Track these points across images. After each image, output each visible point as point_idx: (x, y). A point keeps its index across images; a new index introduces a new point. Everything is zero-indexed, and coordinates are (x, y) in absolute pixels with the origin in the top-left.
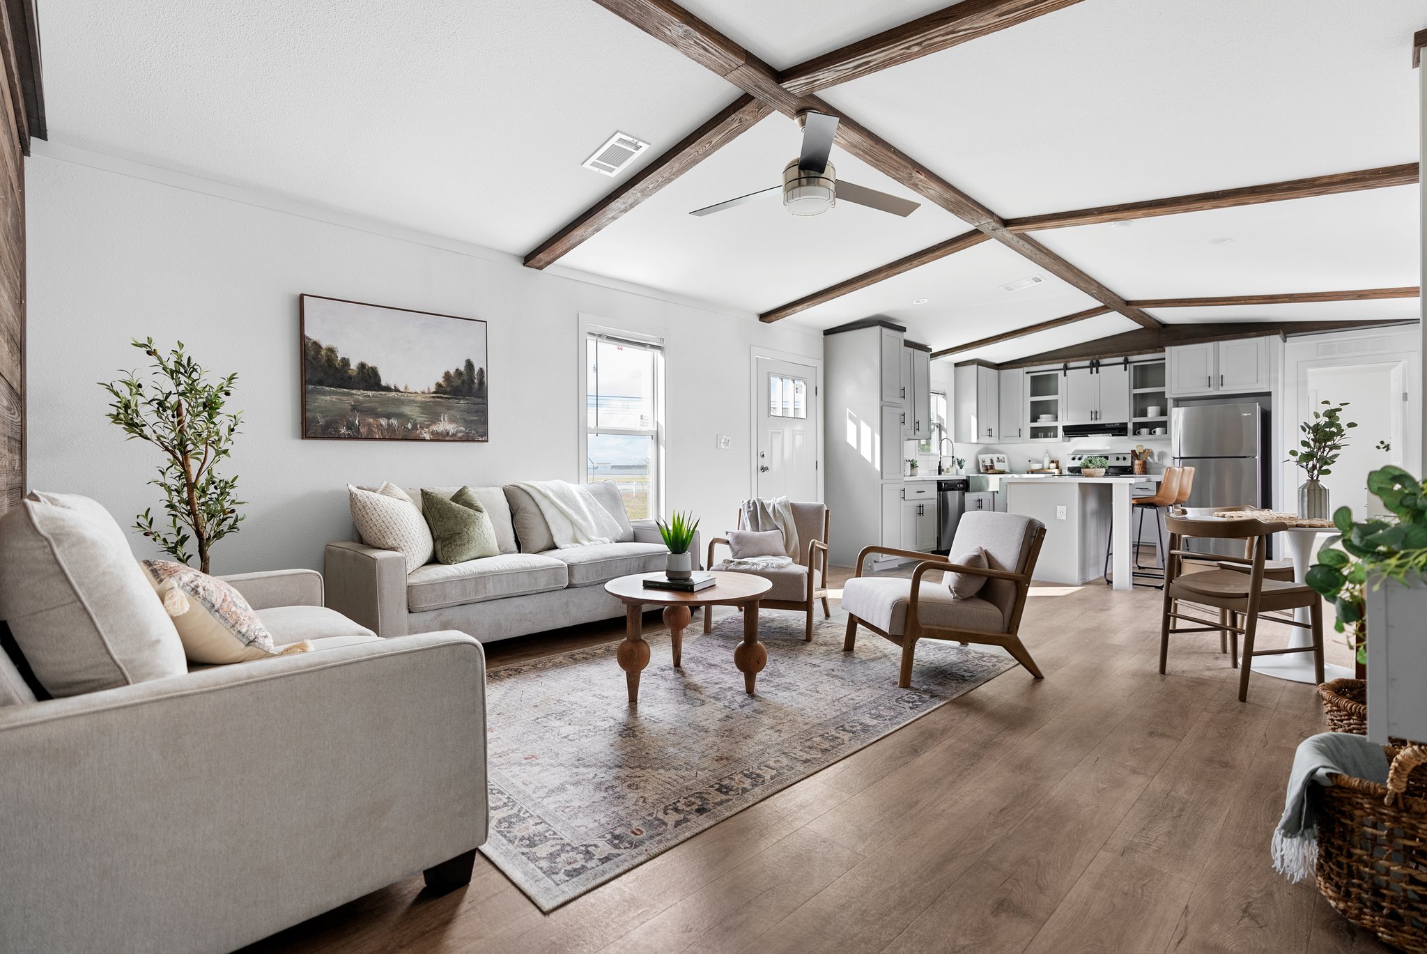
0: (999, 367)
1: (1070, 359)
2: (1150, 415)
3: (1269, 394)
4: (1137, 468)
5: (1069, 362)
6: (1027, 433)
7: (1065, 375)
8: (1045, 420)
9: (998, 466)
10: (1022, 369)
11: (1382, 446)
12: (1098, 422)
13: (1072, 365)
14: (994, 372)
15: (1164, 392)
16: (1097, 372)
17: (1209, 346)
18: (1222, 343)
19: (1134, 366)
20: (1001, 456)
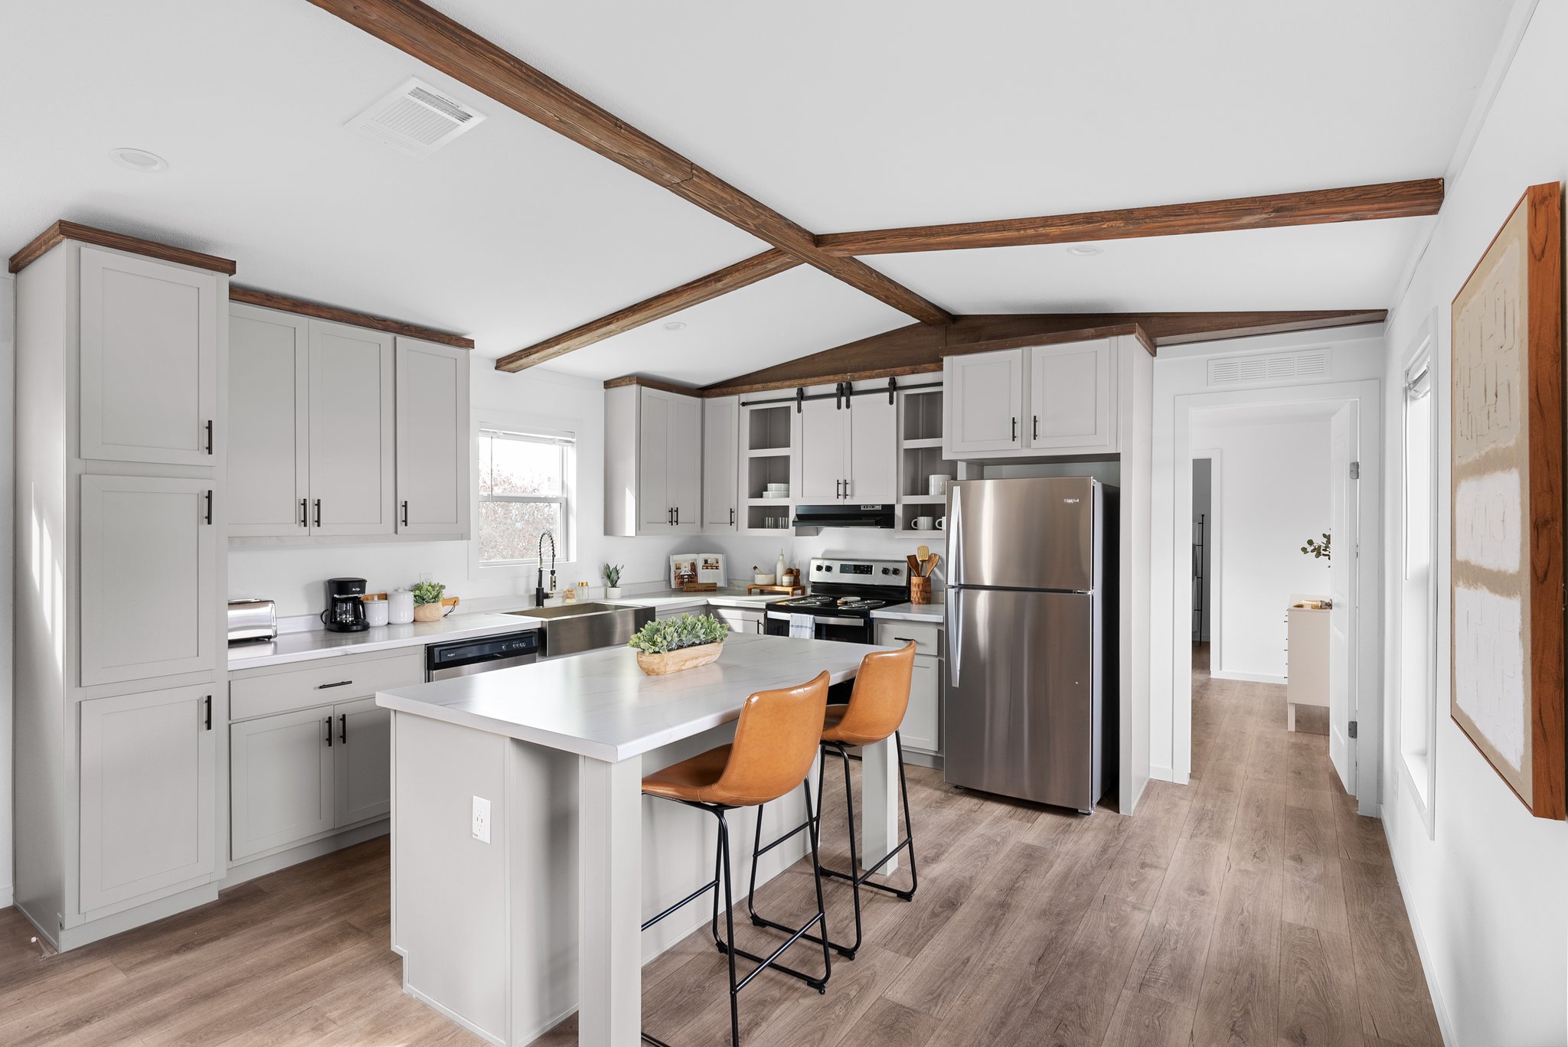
0: (703, 392)
1: (809, 380)
2: (932, 490)
3: (1115, 458)
4: (915, 593)
5: (806, 385)
6: (744, 517)
7: (799, 410)
8: (773, 497)
9: (704, 577)
10: (736, 397)
11: (1310, 549)
12: (849, 502)
13: (811, 390)
14: (696, 401)
15: (941, 447)
16: (848, 406)
17: (1013, 356)
18: (1035, 349)
19: (907, 396)
20: (711, 557)
